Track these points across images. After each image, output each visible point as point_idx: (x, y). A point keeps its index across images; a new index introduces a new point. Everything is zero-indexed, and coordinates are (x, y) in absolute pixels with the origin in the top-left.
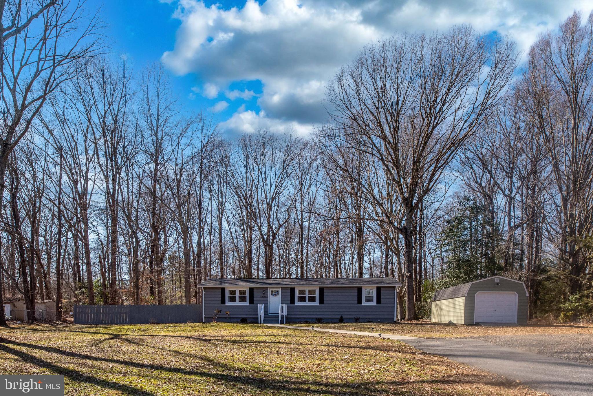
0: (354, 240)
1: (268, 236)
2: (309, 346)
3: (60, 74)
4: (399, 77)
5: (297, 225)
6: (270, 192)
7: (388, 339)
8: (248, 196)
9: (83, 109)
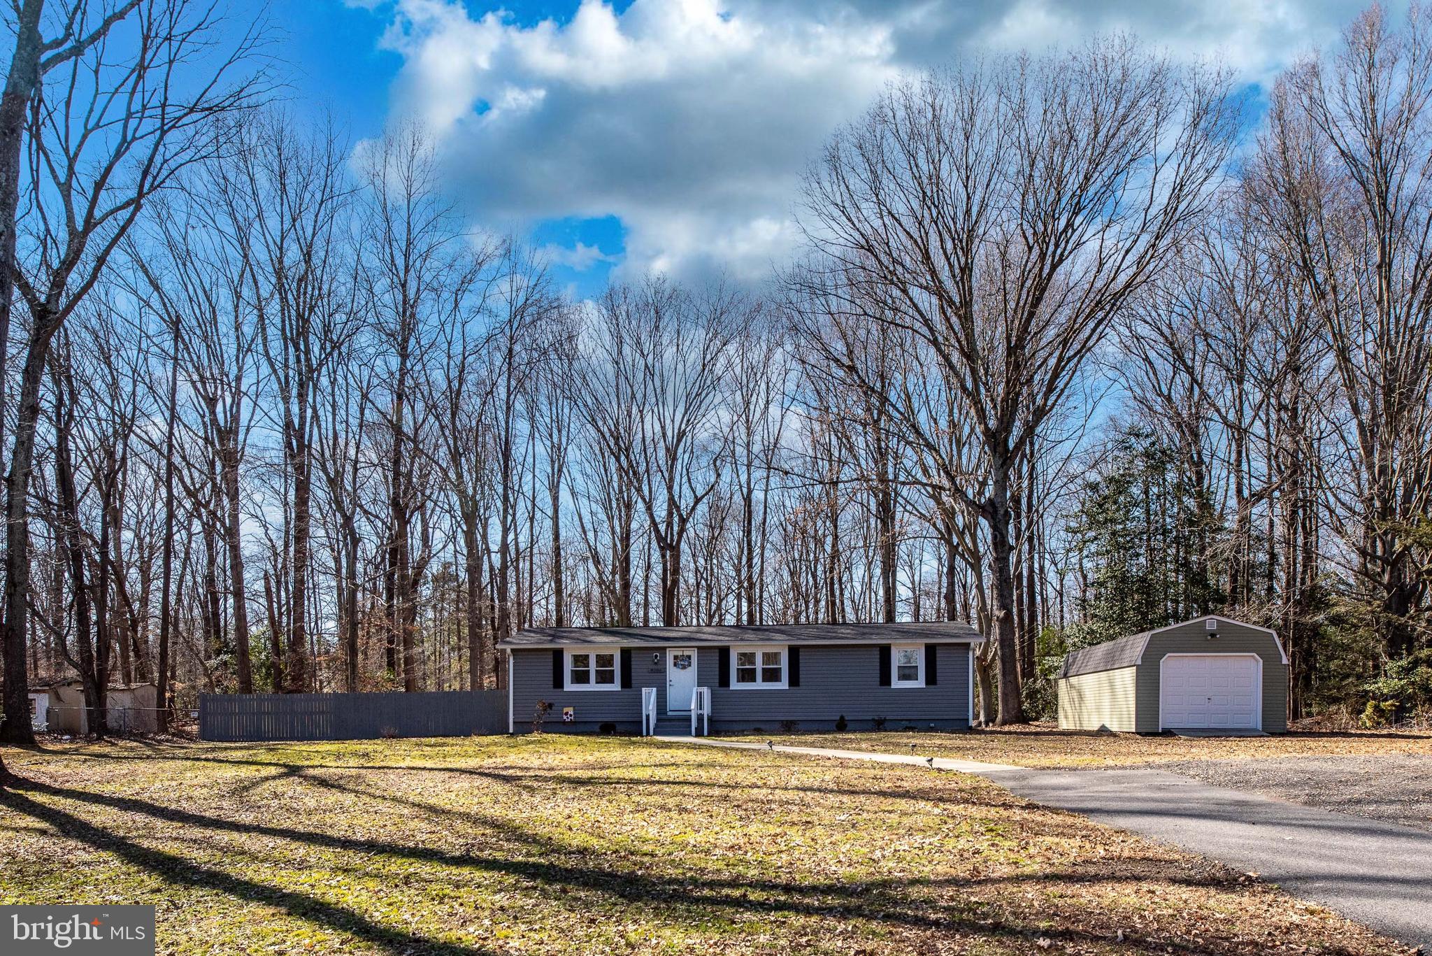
0: (873, 531)
1: (670, 525)
2: (756, 791)
3: (178, 149)
4: (970, 151)
5: (738, 499)
6: (673, 421)
7: (948, 771)
8: (622, 431)
9: (230, 230)
